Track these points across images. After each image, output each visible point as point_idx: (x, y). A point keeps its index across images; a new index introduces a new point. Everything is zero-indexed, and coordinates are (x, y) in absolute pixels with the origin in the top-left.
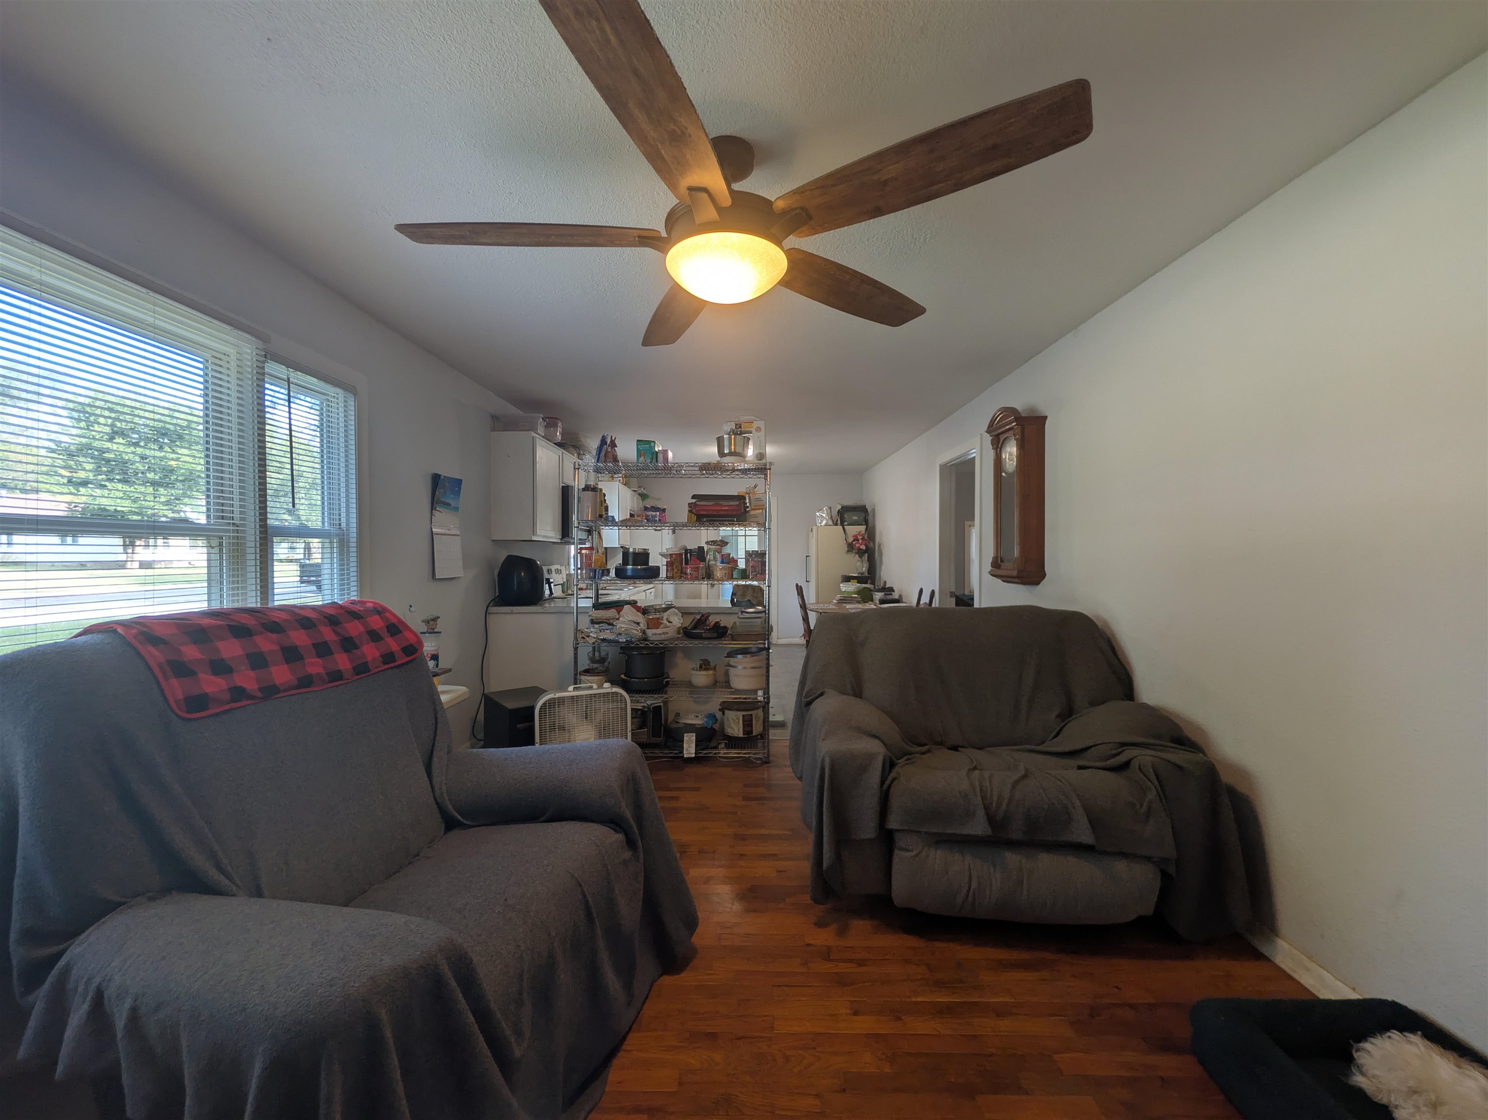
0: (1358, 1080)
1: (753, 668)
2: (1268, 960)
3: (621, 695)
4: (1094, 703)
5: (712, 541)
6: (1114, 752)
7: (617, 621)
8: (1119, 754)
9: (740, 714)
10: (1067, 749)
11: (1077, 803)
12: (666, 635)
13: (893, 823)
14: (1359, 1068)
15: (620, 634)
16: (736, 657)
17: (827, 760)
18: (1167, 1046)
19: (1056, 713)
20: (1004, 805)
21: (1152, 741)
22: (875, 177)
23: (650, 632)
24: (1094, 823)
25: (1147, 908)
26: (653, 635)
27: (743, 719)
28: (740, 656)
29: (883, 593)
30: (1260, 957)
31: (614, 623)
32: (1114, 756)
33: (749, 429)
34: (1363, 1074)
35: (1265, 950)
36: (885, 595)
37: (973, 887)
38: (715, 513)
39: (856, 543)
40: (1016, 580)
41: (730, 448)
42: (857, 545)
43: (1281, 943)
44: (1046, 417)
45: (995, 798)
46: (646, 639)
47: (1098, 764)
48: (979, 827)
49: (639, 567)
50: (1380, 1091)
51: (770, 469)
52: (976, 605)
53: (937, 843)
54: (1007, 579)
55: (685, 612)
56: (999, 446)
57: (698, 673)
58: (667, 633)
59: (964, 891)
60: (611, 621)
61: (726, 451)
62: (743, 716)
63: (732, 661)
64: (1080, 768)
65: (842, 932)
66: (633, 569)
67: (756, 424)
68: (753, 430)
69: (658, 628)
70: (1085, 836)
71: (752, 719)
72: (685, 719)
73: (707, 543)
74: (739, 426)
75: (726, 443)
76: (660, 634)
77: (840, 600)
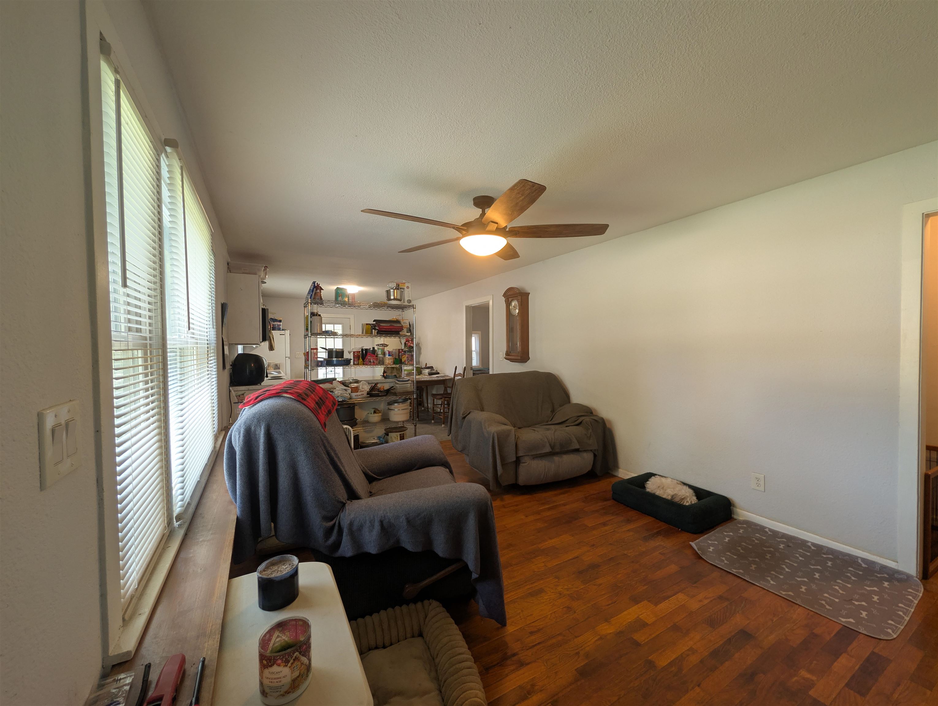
0: (648, 490)
1: (403, 409)
2: (617, 476)
3: (349, 429)
4: (561, 406)
5: (381, 344)
6: (576, 419)
7: (335, 390)
8: (577, 420)
9: (398, 434)
10: (560, 421)
11: (573, 436)
12: (363, 396)
13: (520, 454)
14: (647, 488)
15: (338, 397)
16: (394, 405)
17: (496, 434)
18: (606, 500)
19: (550, 410)
20: (553, 440)
21: (586, 414)
22: (546, 230)
23: (354, 395)
24: (579, 442)
25: (589, 468)
26: (356, 396)
27: (400, 436)
28: (396, 404)
29: (430, 370)
30: (615, 476)
31: (334, 391)
32: (576, 421)
33: (403, 287)
34: (649, 489)
35: (616, 474)
36: (431, 370)
37: (546, 471)
38: (390, 330)
39: (408, 343)
40: (520, 361)
41: (394, 295)
42: (409, 344)
43: (620, 470)
44: (529, 293)
45: (550, 439)
46: (350, 398)
47: (572, 424)
48: (548, 449)
49: (340, 359)
50: (652, 490)
51: (415, 308)
52: (491, 373)
53: (533, 458)
54: (512, 360)
55: (369, 382)
56: (509, 303)
57: (372, 415)
58: (363, 394)
59: (544, 473)
60: (332, 390)
61: (392, 297)
62: (400, 434)
63: (392, 407)
64: (566, 427)
65: (502, 500)
66: (336, 360)
67: (407, 285)
68: (405, 288)
69: (357, 392)
70: (577, 446)
71: (404, 436)
72: (368, 441)
73: (377, 345)
74: (398, 285)
75: (392, 294)
76: (360, 395)
77: (407, 374)
